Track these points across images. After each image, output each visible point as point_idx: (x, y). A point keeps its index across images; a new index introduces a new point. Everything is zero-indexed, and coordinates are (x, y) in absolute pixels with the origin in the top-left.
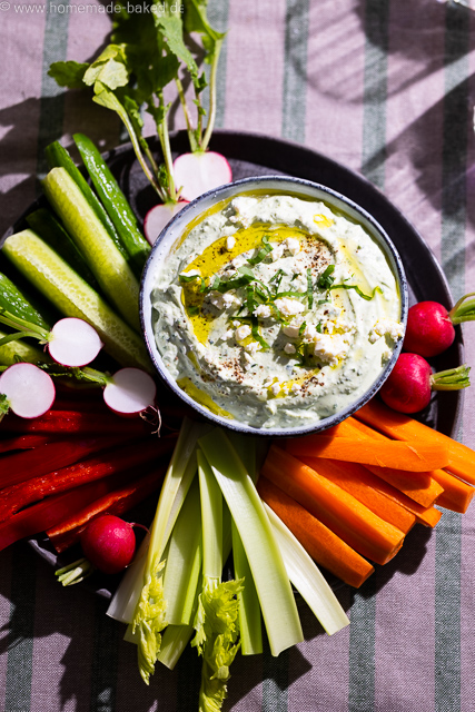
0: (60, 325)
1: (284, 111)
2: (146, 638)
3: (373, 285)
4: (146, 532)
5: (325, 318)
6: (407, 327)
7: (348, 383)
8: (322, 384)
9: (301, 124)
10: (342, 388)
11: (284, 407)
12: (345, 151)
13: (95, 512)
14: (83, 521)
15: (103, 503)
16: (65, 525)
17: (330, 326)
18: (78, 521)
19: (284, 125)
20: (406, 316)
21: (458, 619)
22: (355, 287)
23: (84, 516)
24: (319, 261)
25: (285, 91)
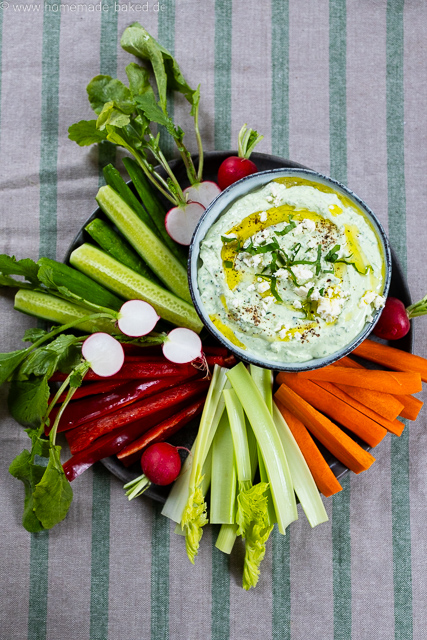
0: (126, 307)
1: (273, 136)
2: (192, 533)
3: (366, 264)
4: (188, 454)
5: (327, 284)
6: (387, 300)
7: (338, 338)
8: (318, 335)
9: (286, 146)
10: (332, 339)
11: (287, 348)
12: (318, 164)
13: (151, 439)
14: (143, 445)
15: (157, 431)
16: (130, 450)
17: (330, 291)
18: (139, 445)
19: (274, 146)
20: (387, 291)
21: (408, 501)
22: (353, 264)
23: (143, 442)
24: (329, 239)
25: (274, 122)
